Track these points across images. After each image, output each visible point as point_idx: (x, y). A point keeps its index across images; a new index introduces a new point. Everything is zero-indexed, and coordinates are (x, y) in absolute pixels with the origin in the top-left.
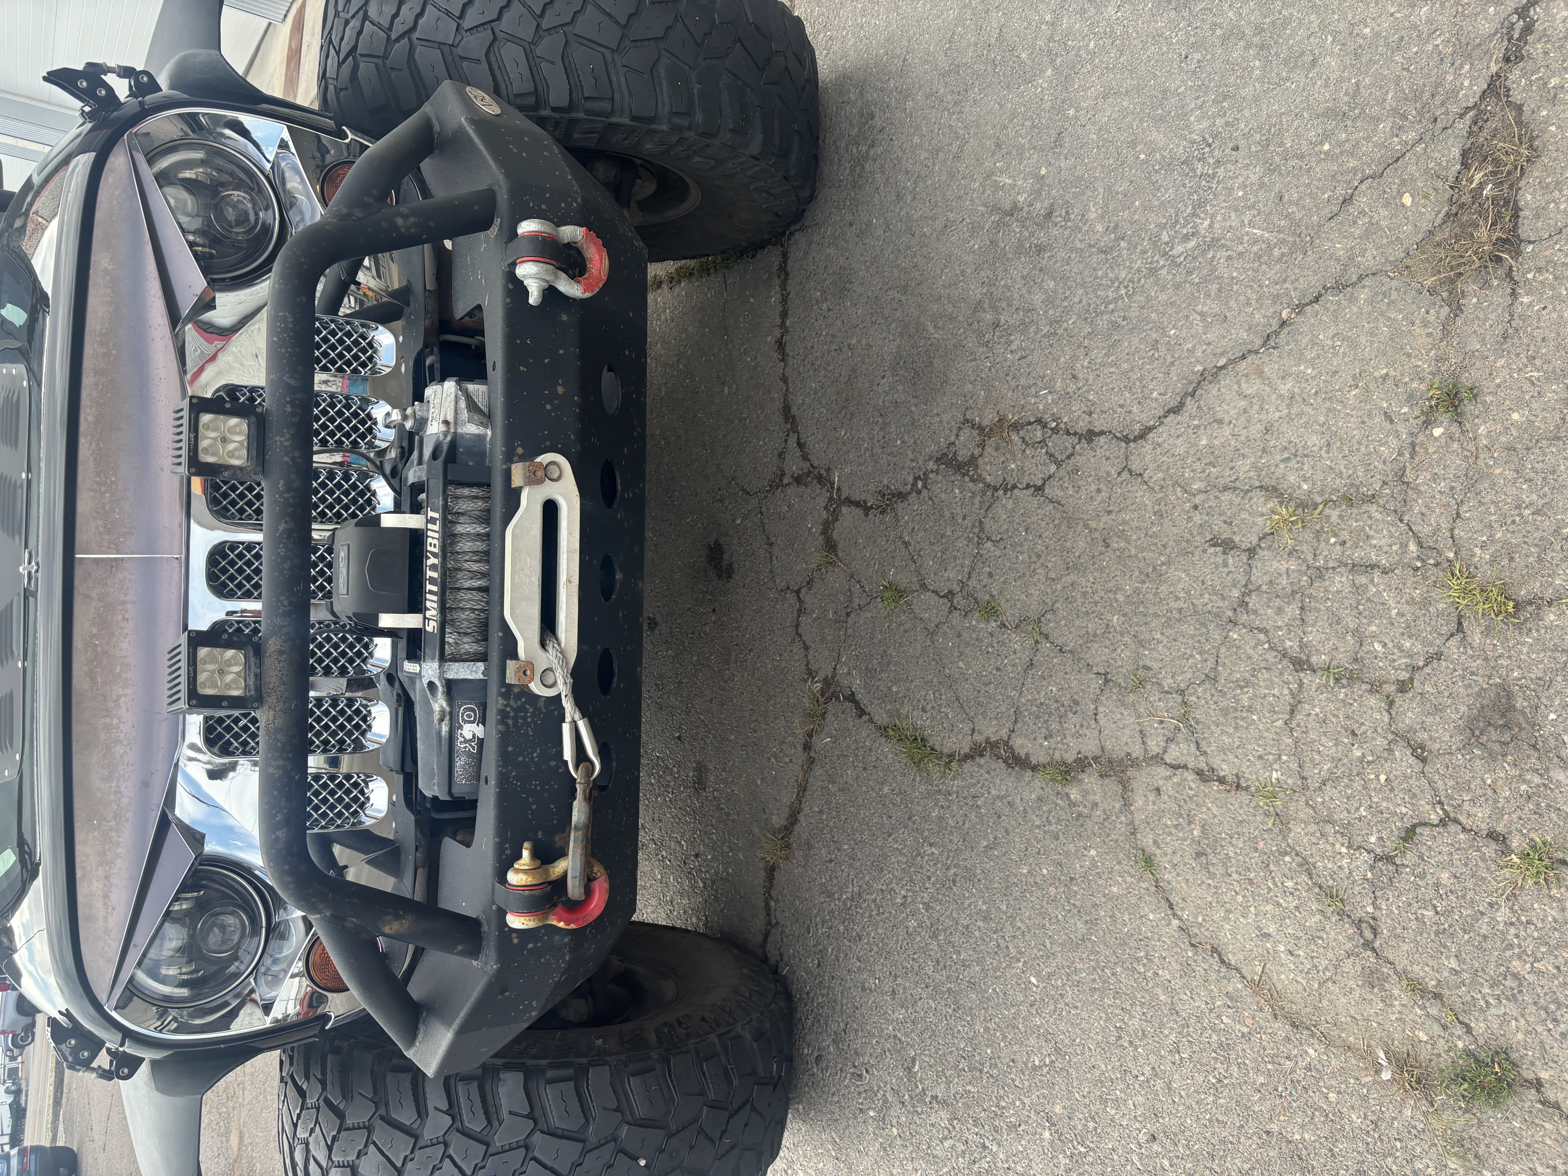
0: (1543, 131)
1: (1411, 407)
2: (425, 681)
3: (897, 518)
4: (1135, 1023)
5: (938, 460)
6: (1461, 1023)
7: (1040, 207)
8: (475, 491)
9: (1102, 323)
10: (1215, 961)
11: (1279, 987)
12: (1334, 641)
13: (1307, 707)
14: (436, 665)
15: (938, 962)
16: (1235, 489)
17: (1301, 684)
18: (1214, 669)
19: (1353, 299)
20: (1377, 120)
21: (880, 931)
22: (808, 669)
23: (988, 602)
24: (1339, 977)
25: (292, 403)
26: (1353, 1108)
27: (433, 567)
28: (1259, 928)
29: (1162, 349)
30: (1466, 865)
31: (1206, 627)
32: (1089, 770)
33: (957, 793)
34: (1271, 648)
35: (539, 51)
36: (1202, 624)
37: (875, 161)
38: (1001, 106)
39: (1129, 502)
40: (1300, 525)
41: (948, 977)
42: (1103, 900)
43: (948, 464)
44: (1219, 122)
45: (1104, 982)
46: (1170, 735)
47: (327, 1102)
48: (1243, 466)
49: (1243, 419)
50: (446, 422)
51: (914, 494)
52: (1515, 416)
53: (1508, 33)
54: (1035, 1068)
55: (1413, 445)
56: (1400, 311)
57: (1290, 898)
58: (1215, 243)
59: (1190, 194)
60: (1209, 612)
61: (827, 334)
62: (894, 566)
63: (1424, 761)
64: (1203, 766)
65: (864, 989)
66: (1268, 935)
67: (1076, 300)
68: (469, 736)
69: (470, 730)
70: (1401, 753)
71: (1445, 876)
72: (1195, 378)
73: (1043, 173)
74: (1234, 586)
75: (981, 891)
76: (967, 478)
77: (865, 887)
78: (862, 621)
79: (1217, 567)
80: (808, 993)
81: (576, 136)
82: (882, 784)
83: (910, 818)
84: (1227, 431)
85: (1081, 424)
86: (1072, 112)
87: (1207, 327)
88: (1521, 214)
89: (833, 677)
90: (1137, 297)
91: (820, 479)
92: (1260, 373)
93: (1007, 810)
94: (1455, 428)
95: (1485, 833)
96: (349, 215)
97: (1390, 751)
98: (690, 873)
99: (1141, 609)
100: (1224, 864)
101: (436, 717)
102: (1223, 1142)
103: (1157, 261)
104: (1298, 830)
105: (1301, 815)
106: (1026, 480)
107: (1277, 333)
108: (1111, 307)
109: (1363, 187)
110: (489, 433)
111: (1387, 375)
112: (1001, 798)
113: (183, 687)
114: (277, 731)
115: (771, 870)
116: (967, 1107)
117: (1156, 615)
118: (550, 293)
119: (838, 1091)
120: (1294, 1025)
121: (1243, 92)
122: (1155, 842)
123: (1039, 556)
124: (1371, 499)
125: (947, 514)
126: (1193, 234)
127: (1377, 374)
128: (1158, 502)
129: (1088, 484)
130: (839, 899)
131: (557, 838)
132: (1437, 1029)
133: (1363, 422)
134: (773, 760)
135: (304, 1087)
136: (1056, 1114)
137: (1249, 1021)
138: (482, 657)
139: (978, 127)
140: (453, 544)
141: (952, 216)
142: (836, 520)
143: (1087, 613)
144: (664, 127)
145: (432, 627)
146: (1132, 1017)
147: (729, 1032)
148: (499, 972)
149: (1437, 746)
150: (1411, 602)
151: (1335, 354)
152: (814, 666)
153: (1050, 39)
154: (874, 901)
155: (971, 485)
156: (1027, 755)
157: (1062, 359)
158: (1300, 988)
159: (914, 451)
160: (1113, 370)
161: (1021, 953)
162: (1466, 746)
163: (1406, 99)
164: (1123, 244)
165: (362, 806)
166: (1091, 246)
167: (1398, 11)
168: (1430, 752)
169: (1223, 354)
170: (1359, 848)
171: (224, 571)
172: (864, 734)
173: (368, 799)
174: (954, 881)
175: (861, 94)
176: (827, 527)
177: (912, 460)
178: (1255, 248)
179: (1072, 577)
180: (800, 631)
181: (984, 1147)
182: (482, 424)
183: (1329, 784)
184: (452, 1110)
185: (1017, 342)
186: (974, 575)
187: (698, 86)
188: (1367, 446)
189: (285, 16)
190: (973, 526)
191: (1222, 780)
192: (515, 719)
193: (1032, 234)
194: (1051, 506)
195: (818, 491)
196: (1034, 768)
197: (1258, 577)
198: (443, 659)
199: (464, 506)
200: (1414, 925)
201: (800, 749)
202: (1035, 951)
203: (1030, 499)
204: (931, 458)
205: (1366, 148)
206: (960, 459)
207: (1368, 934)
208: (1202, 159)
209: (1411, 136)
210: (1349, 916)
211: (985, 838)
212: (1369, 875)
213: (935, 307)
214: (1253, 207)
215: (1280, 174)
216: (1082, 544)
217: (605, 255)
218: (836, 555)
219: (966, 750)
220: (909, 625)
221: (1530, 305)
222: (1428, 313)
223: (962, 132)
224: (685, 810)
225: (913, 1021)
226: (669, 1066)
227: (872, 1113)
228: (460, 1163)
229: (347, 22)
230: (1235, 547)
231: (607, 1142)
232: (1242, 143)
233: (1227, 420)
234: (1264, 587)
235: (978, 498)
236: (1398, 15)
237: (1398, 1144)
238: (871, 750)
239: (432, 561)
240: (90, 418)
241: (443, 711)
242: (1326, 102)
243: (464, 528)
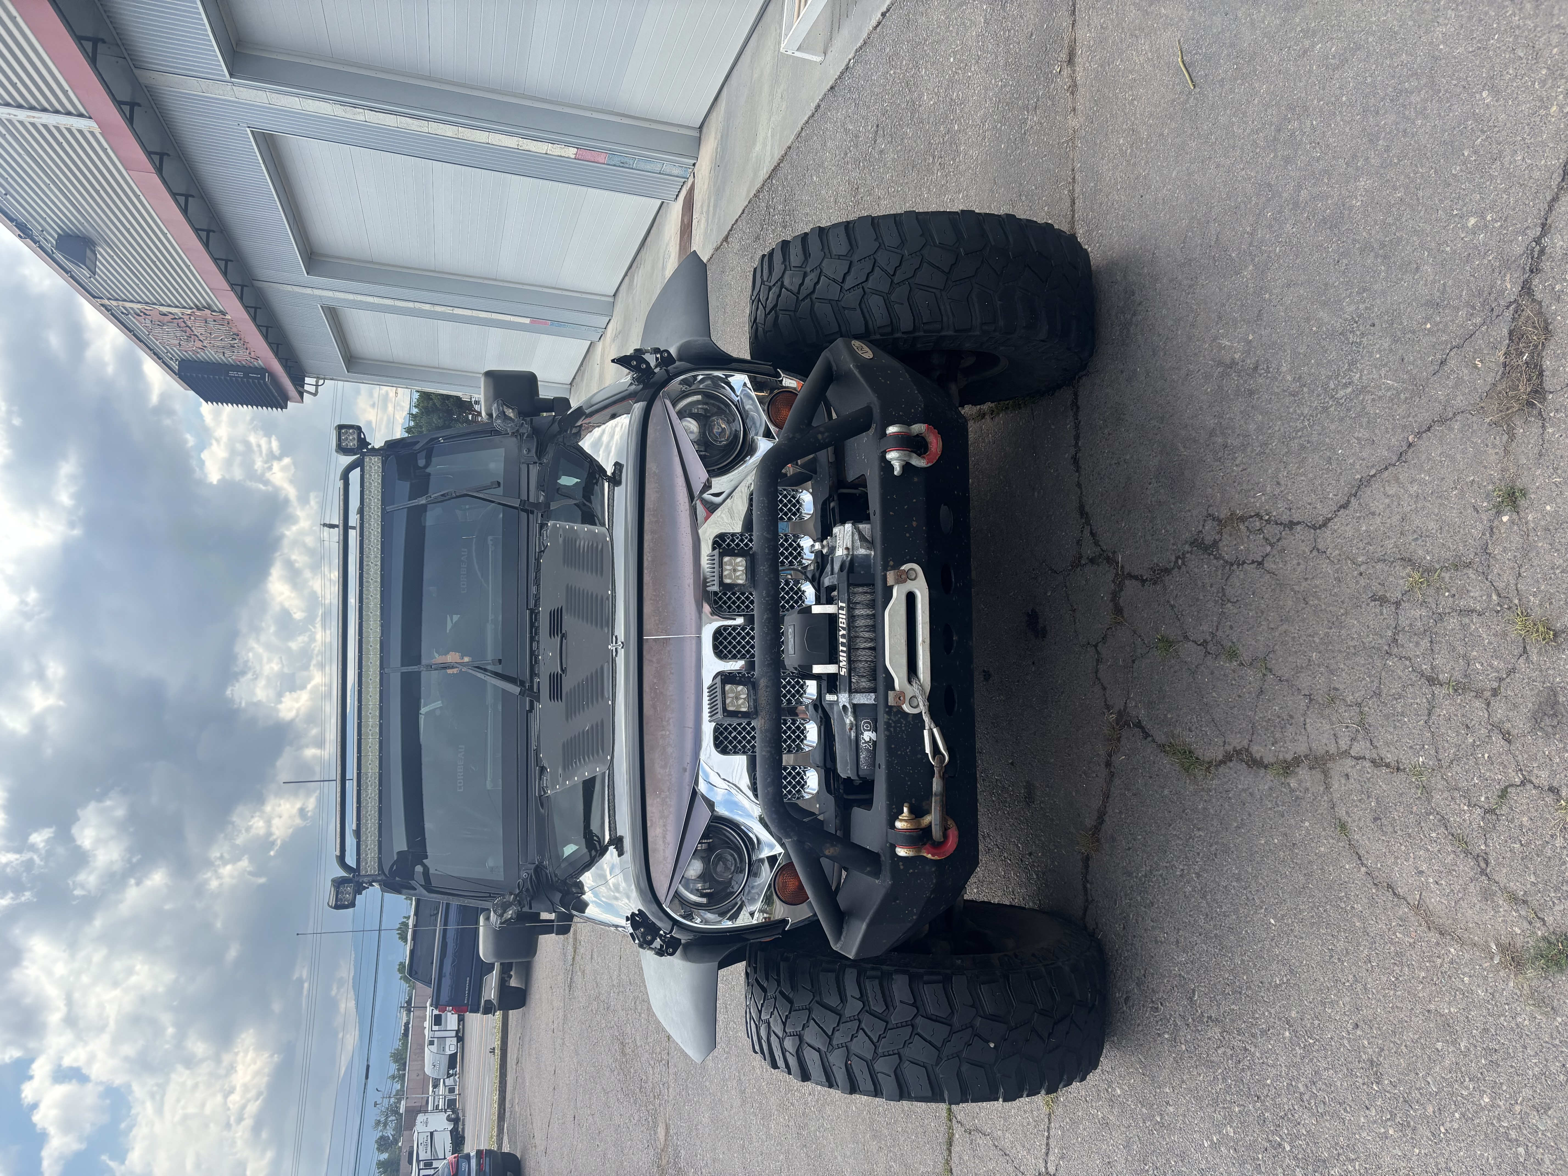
0: (1554, 319)
1: (1488, 502)
2: (841, 705)
3: (1165, 588)
4: (1341, 945)
5: (1191, 544)
6: (1539, 918)
7: (1250, 362)
8: (865, 589)
9: (1294, 445)
10: (1390, 894)
11: (1431, 908)
12: (1452, 663)
13: (1438, 710)
14: (847, 695)
15: (1207, 915)
16: (1385, 560)
17: (1433, 695)
18: (1379, 688)
19: (1451, 429)
20: (1457, 309)
21: (1166, 897)
22: (1106, 705)
23: (1231, 647)
24: (1467, 896)
25: (768, 547)
26: (1479, 986)
27: (843, 636)
28: (1416, 868)
29: (1334, 463)
30: (1537, 811)
31: (1372, 657)
32: (1302, 765)
33: (1215, 789)
34: (1413, 670)
35: (893, 297)
36: (1369, 656)
37: (1137, 326)
38: (1221, 290)
39: (1318, 571)
40: (1425, 585)
41: (1215, 926)
42: (1315, 857)
43: (1199, 546)
44: (1362, 306)
45: (1319, 917)
46: (1353, 736)
47: (781, 993)
48: (1389, 544)
49: (1387, 511)
50: (847, 549)
51: (1176, 569)
52: (1548, 508)
53: (1531, 254)
54: (1277, 986)
55: (1491, 528)
56: (1479, 438)
57: (1434, 845)
58: (1364, 390)
59: (1346, 356)
60: (1373, 647)
61: (1109, 452)
62: (1164, 624)
63: (1509, 742)
64: (1375, 756)
65: (1156, 942)
66: (1422, 872)
67: (1277, 428)
68: (867, 739)
69: (868, 736)
70: (1496, 738)
71: (1525, 819)
72: (1356, 483)
73: (1250, 338)
74: (1388, 628)
75: (1234, 860)
76: (1212, 557)
77: (1154, 866)
78: (1143, 666)
79: (1376, 615)
80: (1117, 951)
81: (919, 346)
82: (1163, 788)
83: (1183, 811)
84: (1378, 520)
85: (1285, 517)
86: (1267, 296)
87: (1362, 448)
88: (1544, 373)
89: (1125, 710)
90: (1316, 427)
91: (1108, 560)
92: (1397, 480)
93: (1249, 799)
94: (1515, 516)
95: (1547, 788)
96: (793, 438)
97: (1489, 737)
98: (1026, 868)
99: (1330, 647)
100: (1392, 825)
101: (848, 727)
102: (1400, 1022)
103: (1328, 402)
104: (1437, 797)
105: (1439, 786)
106: (1251, 558)
107: (1406, 452)
108: (1300, 434)
109: (1452, 354)
110: (873, 553)
111: (1473, 480)
112: (1244, 790)
113: (720, 706)
114: (766, 731)
115: (1087, 859)
116: (1233, 1021)
117: (1340, 651)
118: (907, 467)
119: (1142, 1022)
120: (1441, 933)
121: (1375, 287)
122: (1347, 813)
123: (1262, 612)
124: (1469, 565)
125: (1200, 584)
126: (1350, 384)
127: (1467, 480)
128: (1337, 571)
129: (1292, 559)
130: (1136, 877)
131: (924, 804)
132: (1526, 925)
133: (1461, 513)
134: (1083, 776)
135: (765, 985)
136: (1292, 1018)
137: (1413, 934)
138: (874, 690)
139: (1206, 304)
140: (854, 621)
141: (1191, 367)
142: (1121, 590)
143: (1296, 652)
144: (978, 333)
145: (843, 672)
146: (1339, 940)
147: (1052, 964)
148: (892, 885)
149: (1516, 731)
150: (1495, 635)
151: (1442, 467)
152: (1110, 703)
153: (1251, 245)
154: (1161, 875)
155: (1215, 561)
156: (1261, 758)
157: (1270, 471)
158: (1444, 907)
159: (1174, 538)
160: (1303, 478)
161: (1262, 902)
162: (1533, 731)
163: (1474, 296)
164: (1305, 390)
165: (802, 787)
166: (1284, 391)
167: (1466, 237)
168: (1513, 736)
169: (1373, 466)
170: (1475, 805)
171: (721, 643)
172: (1149, 751)
173: (806, 782)
174: (1215, 854)
175: (1125, 276)
176: (1115, 596)
177: (1173, 544)
178: (1389, 394)
179: (1285, 627)
180: (1099, 675)
181: (1246, 1049)
182: (868, 548)
183: (1455, 762)
184: (863, 998)
185: (1240, 459)
186: (1220, 628)
187: (999, 302)
188: (1464, 529)
189: (677, 196)
190: (1218, 592)
191: (1387, 766)
192: (895, 728)
193: (1245, 382)
194: (1268, 576)
195: (1107, 569)
196: (1266, 767)
197: (1403, 622)
198: (851, 692)
199: (859, 598)
200: (1508, 855)
201: (1103, 766)
202: (1272, 899)
203: (1254, 571)
204: (1186, 542)
205: (1452, 327)
206: (1206, 543)
207: (1483, 865)
208: (1352, 332)
209: (1479, 320)
210: (1471, 854)
211: (1235, 820)
212: (1482, 824)
213: (1183, 433)
214: (1386, 365)
215: (1401, 343)
216: (1290, 603)
217: (940, 439)
218: (1123, 617)
219: (1220, 757)
220: (1177, 668)
221: (1553, 434)
222: (1495, 438)
223: (1195, 307)
224: (1020, 820)
225: (1192, 962)
226: (1008, 980)
227: (1166, 1036)
228: (869, 1033)
229: (770, 289)
230: (1388, 601)
231: (967, 1028)
232: (1377, 322)
233: (1378, 512)
234: (1407, 628)
235: (1220, 571)
236: (1466, 239)
237: (1507, 1007)
238: (1154, 763)
239: (842, 632)
240: (649, 559)
241: (851, 723)
242: (1427, 295)
243: (860, 611)
